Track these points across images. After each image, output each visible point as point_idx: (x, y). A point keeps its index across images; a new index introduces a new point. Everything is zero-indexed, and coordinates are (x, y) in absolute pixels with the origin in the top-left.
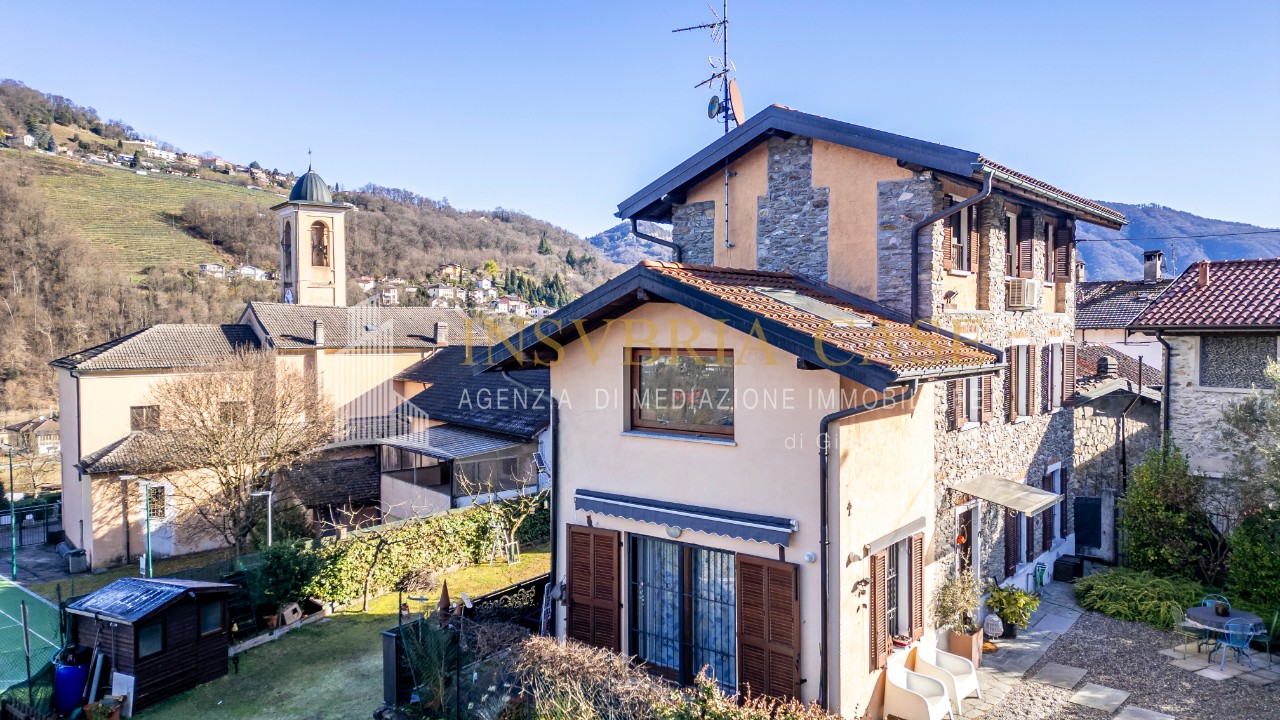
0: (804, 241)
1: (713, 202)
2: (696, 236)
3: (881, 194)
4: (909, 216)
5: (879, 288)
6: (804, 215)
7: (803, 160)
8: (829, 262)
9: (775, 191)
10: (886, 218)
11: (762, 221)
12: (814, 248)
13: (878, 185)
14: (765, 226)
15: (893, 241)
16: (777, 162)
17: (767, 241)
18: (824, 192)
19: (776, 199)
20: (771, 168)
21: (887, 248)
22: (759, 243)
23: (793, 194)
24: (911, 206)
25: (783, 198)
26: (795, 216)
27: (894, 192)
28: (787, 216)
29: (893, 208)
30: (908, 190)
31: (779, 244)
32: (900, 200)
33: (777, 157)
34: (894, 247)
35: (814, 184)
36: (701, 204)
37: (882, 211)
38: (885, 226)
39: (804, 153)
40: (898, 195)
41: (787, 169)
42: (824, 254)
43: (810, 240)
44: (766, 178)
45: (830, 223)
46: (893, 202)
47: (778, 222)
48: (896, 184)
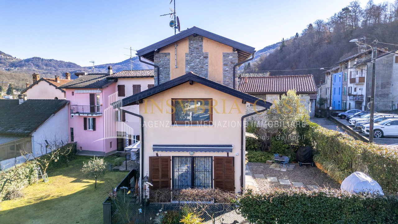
0: (201, 67)
1: (169, 53)
2: (163, 64)
3: (224, 56)
4: (232, 63)
5: (223, 82)
6: (201, 60)
7: (200, 44)
8: (209, 74)
9: (191, 52)
10: (225, 63)
11: (187, 61)
12: (204, 69)
13: (223, 53)
14: (188, 63)
15: (227, 69)
16: (192, 43)
17: (189, 67)
18: (207, 54)
19: (191, 54)
20: (190, 45)
21: (226, 71)
22: (186, 67)
23: (197, 53)
24: (232, 60)
25: (194, 54)
26: (198, 60)
27: (227, 56)
28: (195, 60)
29: (227, 60)
30: (231, 56)
31: (192, 68)
32: (229, 58)
33: (192, 42)
34: (227, 71)
35: (204, 51)
36: (165, 53)
37: (224, 61)
38: (225, 65)
39: (200, 42)
40: (229, 57)
41: (195, 46)
42: (207, 71)
43: (203, 67)
44: (188, 48)
45: (209, 63)
46: (227, 58)
47: (192, 61)
48: (228, 53)
